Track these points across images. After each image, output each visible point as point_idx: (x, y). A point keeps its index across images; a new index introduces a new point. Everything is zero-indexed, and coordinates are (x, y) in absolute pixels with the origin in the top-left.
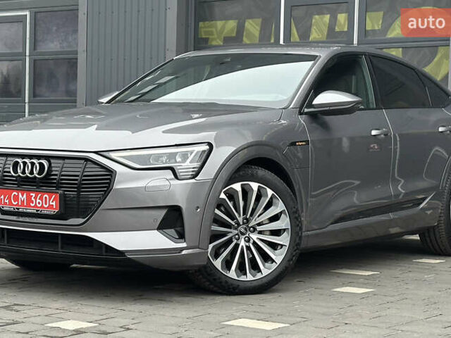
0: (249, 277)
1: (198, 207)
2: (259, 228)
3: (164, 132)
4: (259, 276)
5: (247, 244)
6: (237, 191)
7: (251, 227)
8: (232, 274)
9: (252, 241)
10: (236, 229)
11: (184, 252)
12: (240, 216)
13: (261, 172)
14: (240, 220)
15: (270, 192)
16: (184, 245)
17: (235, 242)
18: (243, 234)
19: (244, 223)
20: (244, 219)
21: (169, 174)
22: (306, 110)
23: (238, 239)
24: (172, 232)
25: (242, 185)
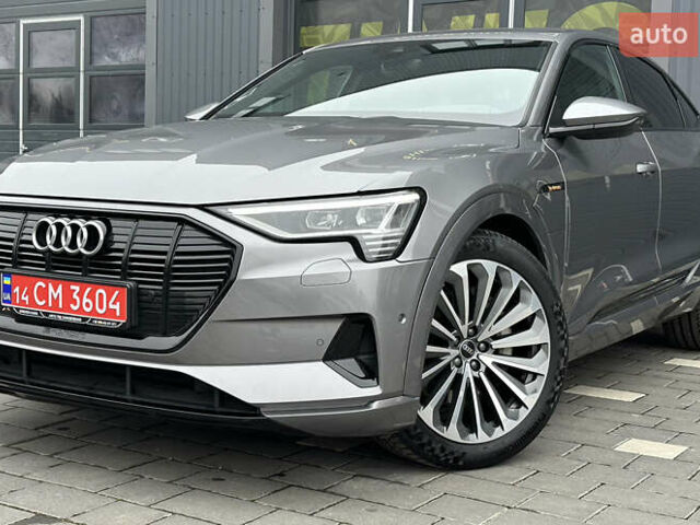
0: (481, 437)
1: (403, 316)
2: (496, 344)
3: (325, 168)
4: (498, 433)
5: (476, 374)
6: (460, 278)
7: (482, 342)
8: (452, 433)
9: (483, 368)
10: (455, 346)
11: (375, 405)
12: (463, 323)
13: (502, 242)
14: (464, 329)
15: (516, 279)
16: (377, 391)
17: (455, 370)
18: (468, 355)
19: (469, 336)
20: (470, 327)
21: (347, 250)
22: (552, 130)
23: (459, 366)
24: (351, 364)
25: (469, 266)
